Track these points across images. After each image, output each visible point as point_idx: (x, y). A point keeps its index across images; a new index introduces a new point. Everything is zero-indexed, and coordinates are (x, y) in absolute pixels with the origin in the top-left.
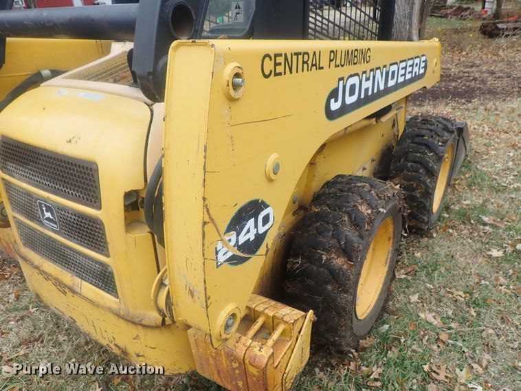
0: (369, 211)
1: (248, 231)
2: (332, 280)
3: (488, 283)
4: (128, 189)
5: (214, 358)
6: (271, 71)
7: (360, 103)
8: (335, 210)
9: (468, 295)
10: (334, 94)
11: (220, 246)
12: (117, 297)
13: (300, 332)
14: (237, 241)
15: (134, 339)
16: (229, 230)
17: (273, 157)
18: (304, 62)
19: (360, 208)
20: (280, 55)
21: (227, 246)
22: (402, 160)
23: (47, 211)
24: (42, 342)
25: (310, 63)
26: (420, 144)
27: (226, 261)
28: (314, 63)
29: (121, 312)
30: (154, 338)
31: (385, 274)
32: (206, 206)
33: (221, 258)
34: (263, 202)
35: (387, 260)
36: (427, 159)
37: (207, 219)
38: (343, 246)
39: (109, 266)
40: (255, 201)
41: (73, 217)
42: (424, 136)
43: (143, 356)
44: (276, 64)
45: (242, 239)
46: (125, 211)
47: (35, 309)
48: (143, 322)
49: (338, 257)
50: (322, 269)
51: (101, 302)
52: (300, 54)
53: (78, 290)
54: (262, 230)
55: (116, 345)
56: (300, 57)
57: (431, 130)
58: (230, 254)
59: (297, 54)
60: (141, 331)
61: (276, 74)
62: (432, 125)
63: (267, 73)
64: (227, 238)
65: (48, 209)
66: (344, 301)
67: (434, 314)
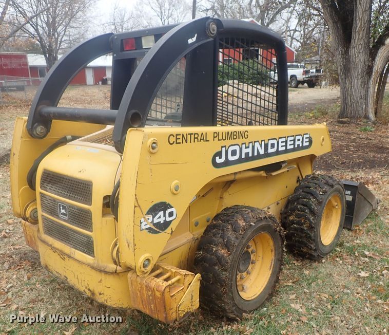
0: (244, 224)
1: (160, 217)
2: (218, 263)
3: (349, 291)
4: (105, 195)
5: (140, 292)
6: (174, 142)
7: (240, 161)
8: (224, 223)
9: (331, 297)
10: (219, 154)
11: (143, 220)
12: (94, 257)
13: (190, 284)
14: (153, 221)
15: (99, 282)
16: (148, 213)
17: (175, 182)
18: (195, 138)
19: (239, 222)
20: (180, 135)
21: (147, 222)
22: (296, 203)
23: (63, 209)
24: (43, 302)
25: (199, 138)
26: (308, 193)
27: (146, 229)
28: (202, 138)
29: (95, 265)
30: (110, 281)
31: (269, 276)
32: (136, 198)
33: (143, 227)
34: (169, 204)
35: (271, 266)
36: (311, 203)
37: (137, 205)
38: (225, 243)
39: (91, 237)
40: (164, 202)
41: (77, 211)
42: (310, 187)
43: (103, 294)
44: (177, 139)
45: (156, 221)
46: (103, 207)
47: (39, 285)
48: (106, 270)
49: (223, 249)
50: (213, 256)
51: (84, 261)
52: (192, 134)
53: (72, 256)
54: (168, 219)
55: (89, 290)
56: (193, 136)
57: (316, 184)
58: (148, 226)
59: (191, 134)
60: (103, 276)
61: (177, 143)
62: (318, 180)
63: (171, 142)
64: (147, 218)
65: (64, 208)
66: (224, 276)
67: (301, 305)
